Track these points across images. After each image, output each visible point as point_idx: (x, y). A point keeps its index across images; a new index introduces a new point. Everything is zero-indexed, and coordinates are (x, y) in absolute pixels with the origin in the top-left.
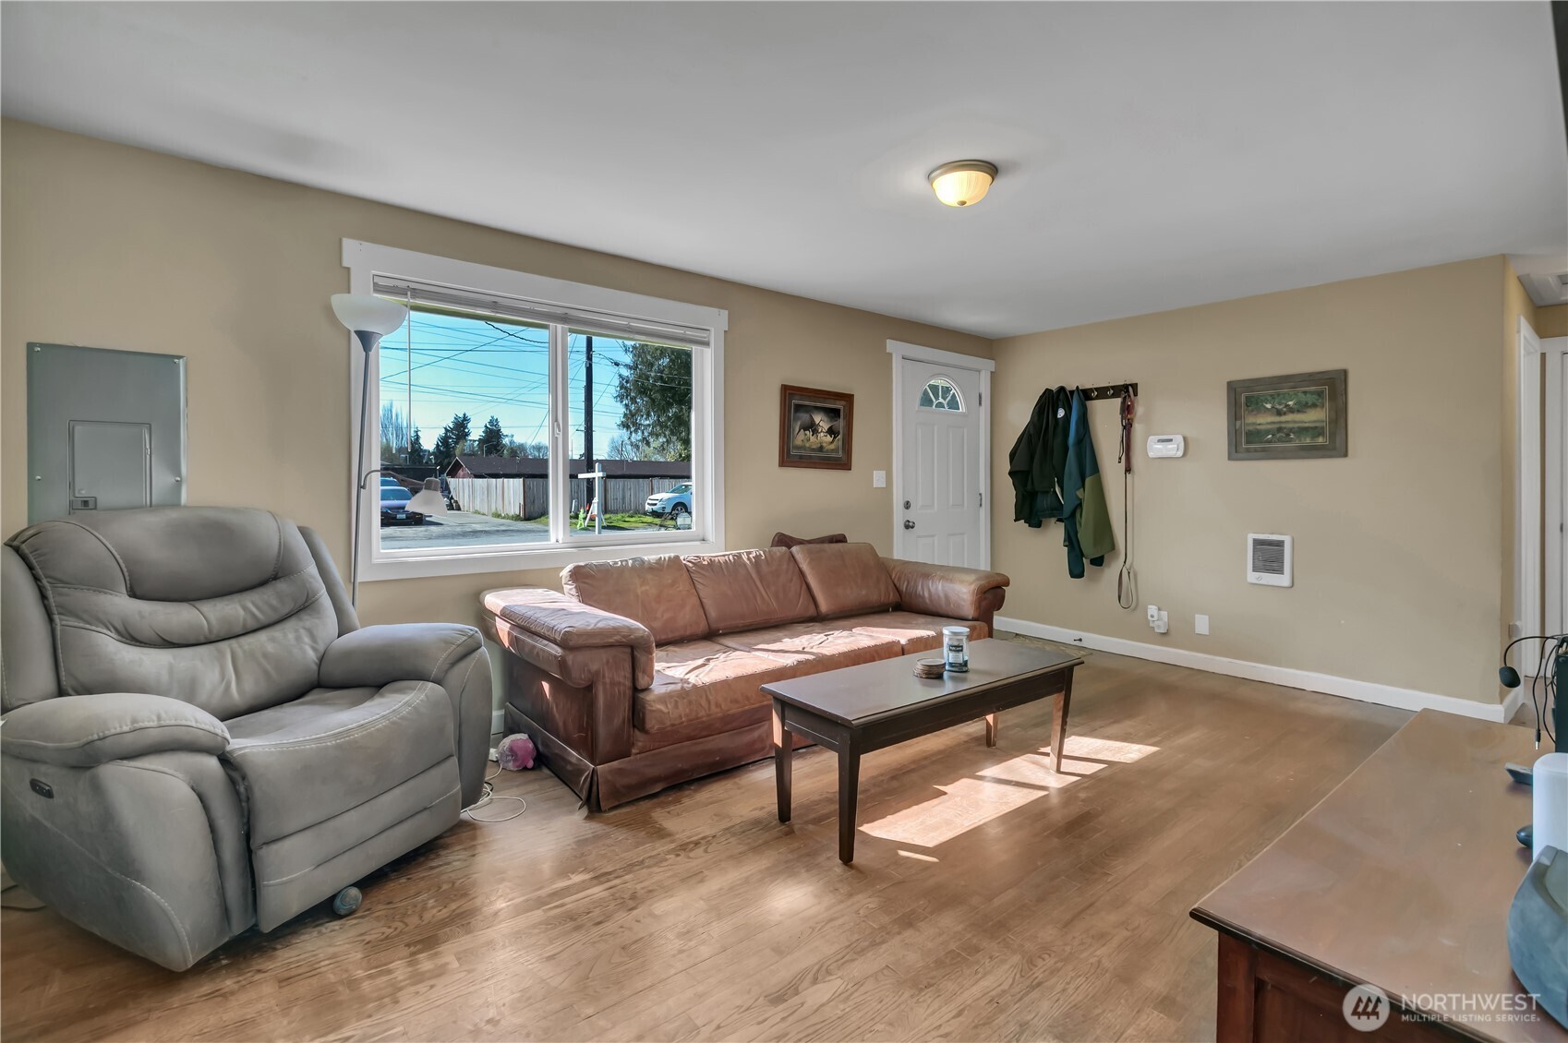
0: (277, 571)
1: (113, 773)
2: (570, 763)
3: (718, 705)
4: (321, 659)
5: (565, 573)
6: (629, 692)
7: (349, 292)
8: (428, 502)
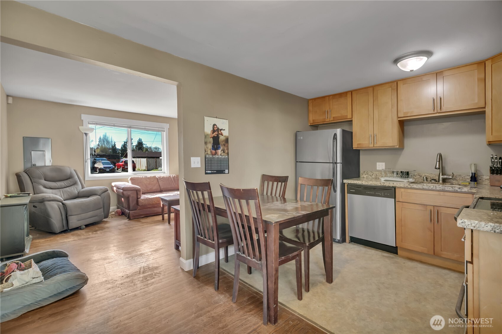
0: (70, 177)
1: (47, 203)
2: (126, 212)
3: (154, 202)
4: (78, 193)
5: (129, 179)
6: (136, 199)
7: (83, 126)
8: (99, 165)
